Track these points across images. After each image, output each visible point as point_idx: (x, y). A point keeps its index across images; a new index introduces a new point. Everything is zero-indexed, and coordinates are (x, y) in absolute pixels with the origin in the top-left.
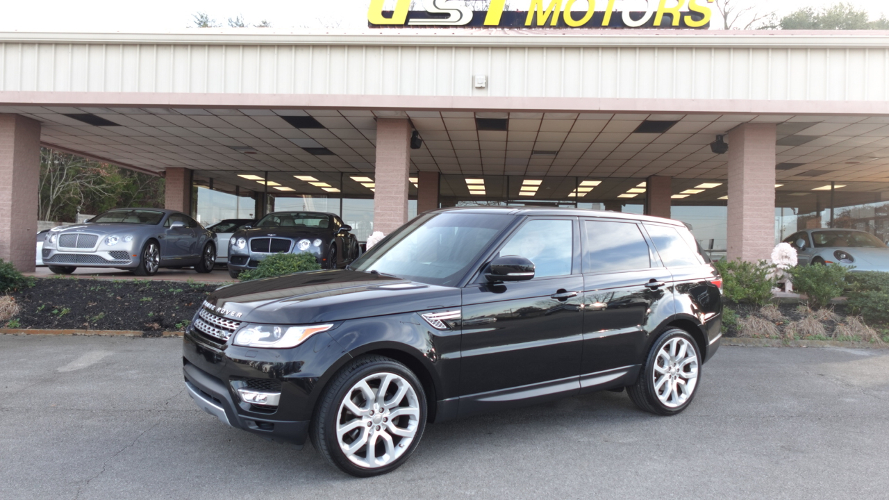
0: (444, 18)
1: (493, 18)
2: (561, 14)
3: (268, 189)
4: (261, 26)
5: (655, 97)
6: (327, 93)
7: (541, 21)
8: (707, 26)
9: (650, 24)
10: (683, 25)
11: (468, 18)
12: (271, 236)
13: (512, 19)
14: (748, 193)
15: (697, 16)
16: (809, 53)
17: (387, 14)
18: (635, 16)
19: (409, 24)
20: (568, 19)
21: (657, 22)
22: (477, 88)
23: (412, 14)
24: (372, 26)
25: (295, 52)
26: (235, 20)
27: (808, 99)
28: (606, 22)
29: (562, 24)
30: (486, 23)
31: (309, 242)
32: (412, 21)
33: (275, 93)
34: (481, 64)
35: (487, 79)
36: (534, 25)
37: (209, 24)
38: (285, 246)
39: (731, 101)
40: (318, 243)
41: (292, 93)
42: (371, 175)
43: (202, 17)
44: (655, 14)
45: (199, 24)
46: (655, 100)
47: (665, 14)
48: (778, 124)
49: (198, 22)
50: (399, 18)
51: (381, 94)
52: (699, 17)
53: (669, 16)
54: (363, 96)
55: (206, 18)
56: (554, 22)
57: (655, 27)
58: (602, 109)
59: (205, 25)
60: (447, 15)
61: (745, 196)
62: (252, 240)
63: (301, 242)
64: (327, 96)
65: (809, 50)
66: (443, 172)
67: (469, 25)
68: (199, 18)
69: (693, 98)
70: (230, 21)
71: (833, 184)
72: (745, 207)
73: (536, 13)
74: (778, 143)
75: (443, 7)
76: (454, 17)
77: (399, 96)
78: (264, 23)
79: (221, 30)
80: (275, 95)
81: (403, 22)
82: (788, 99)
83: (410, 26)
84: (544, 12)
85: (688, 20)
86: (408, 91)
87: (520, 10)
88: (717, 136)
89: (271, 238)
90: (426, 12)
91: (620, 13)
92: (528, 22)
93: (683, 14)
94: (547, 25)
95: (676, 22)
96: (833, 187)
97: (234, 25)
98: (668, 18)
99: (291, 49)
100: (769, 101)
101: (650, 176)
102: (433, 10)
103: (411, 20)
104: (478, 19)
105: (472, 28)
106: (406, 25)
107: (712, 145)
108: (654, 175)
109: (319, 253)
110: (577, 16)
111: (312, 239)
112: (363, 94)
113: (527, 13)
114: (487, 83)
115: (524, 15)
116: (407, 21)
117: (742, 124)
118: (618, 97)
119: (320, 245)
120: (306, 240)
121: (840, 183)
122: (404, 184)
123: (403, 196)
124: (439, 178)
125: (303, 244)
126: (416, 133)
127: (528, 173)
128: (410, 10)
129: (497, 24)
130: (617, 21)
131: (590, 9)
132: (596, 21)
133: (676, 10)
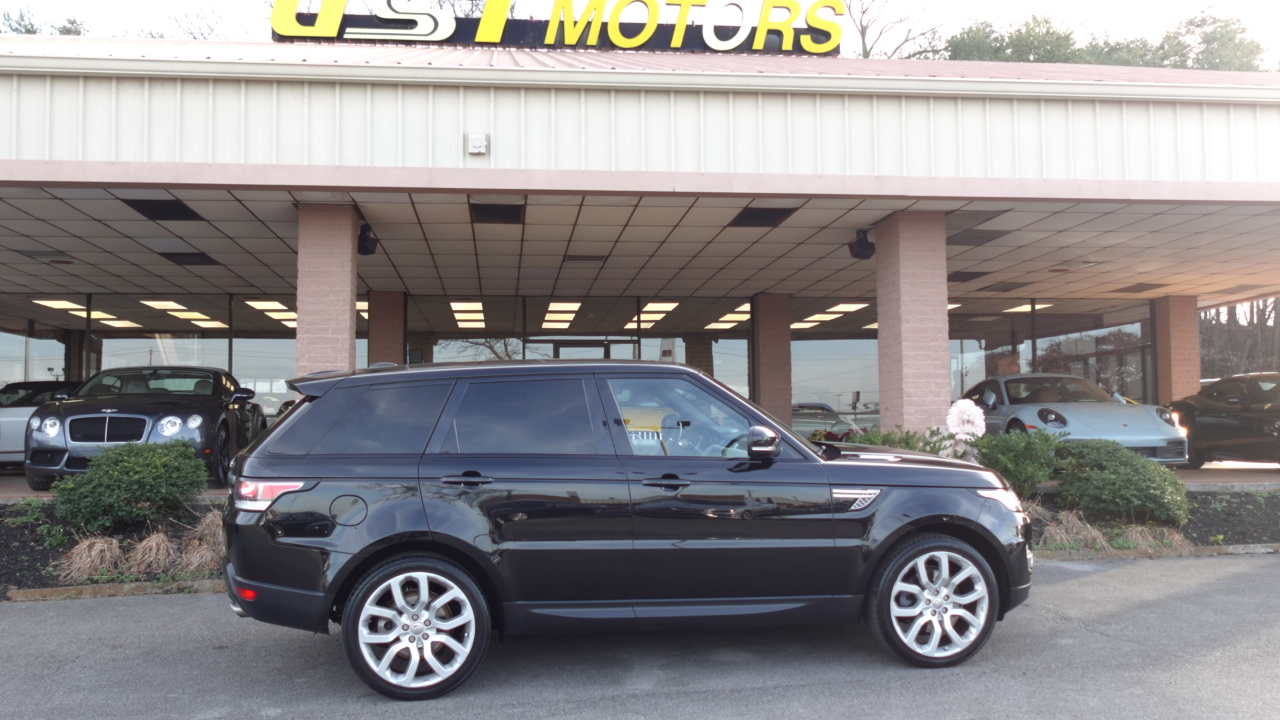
0: (406, 28)
1: (490, 30)
2: (604, 26)
3: (93, 324)
5: (761, 172)
6: (210, 161)
7: (571, 37)
8: (836, 51)
9: (746, 47)
10: (798, 49)
11: (447, 29)
12: (108, 413)
13: (523, 34)
14: (908, 322)
15: (821, 35)
16: (988, 105)
17: (307, 19)
18: (724, 33)
19: (346, 36)
20: (615, 36)
21: (759, 44)
22: (472, 154)
23: (349, 21)
24: (280, 38)
25: (150, 90)
27: (989, 176)
28: (677, 40)
29: (605, 44)
30: (479, 38)
31: (179, 421)
32: (351, 32)
33: (113, 160)
34: (477, 116)
35: (488, 139)
36: (559, 44)
38: (134, 430)
39: (877, 178)
40: (195, 422)
41: (146, 160)
42: (288, 298)
44: (754, 30)
46: (761, 175)
47: (770, 32)
48: (948, 213)
50: (328, 26)
51: (306, 163)
52: (823, 38)
53: (775, 34)
54: (273, 166)
56: (593, 39)
57: (756, 51)
58: (678, 190)
60: (411, 24)
61: (904, 326)
62: (72, 421)
63: (164, 421)
64: (210, 165)
65: (988, 101)
66: (412, 291)
67: (451, 41)
69: (819, 173)
71: (1033, 302)
72: (904, 344)
73: (562, 24)
74: (950, 241)
75: (403, 8)
76: (424, 27)
77: (337, 168)
80: (113, 163)
81: (334, 33)
82: (961, 176)
83: (346, 41)
84: (575, 23)
85: (806, 41)
86: (353, 160)
87: (536, 18)
88: (859, 232)
89: (108, 416)
90: (376, 16)
91: (699, 28)
92: (550, 38)
93: (798, 33)
94: (582, 44)
95: (787, 44)
96: (1033, 307)
98: (775, 37)
99: (143, 85)
100: (934, 179)
101: (757, 294)
102: (387, 14)
103: (348, 30)
104: (465, 32)
105: (456, 46)
106: (339, 38)
107: (851, 246)
108: (762, 293)
109: (198, 440)
110: (630, 30)
111: (184, 414)
112: (274, 163)
113: (547, 23)
114: (488, 147)
115: (541, 27)
116: (342, 31)
117: (895, 212)
118: (702, 171)
119: (198, 428)
120: (170, 418)
121: (1043, 301)
122: (348, 317)
123: (346, 336)
124: (405, 303)
125: (170, 425)
126: (367, 227)
127: (557, 292)
128: (347, 13)
129: (497, 39)
130: (694, 40)
131: (650, 19)
132: (661, 39)
133: (787, 25)
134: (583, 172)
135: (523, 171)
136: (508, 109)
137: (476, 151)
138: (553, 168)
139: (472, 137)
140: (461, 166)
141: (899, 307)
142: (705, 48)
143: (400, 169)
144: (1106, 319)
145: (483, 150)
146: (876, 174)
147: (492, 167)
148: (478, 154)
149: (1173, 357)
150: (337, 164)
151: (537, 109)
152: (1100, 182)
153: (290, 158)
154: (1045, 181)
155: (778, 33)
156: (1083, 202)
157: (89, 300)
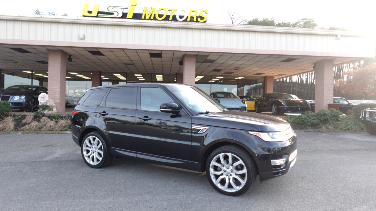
0: (112, 15)
1: (130, 15)
2: (155, 15)
4: (64, 16)
5: (147, 44)
7: (147, 17)
8: (205, 22)
9: (186, 20)
10: (197, 21)
11: (121, 15)
12: (2, 94)
13: (137, 16)
15: (202, 18)
17: (90, 12)
18: (181, 17)
19: (98, 16)
20: (157, 17)
21: (188, 20)
23: (99, 13)
24: (84, 16)
26: (51, 13)
28: (171, 19)
29: (155, 19)
30: (127, 17)
31: (19, 97)
32: (100, 15)
34: (82, 30)
36: (145, 19)
37: (40, 14)
38: (7, 98)
41: (5, 38)
43: (37, 11)
44: (188, 17)
45: (36, 13)
47: (191, 17)
48: (196, 56)
49: (35, 12)
50: (94, 14)
51: (42, 40)
52: (203, 19)
53: (192, 17)
55: (39, 11)
56: (152, 18)
57: (188, 21)
58: (128, 48)
59: (38, 14)
60: (113, 14)
63: (15, 97)
64: (20, 40)
65: (200, 30)
67: (121, 17)
70: (50, 13)
73: (145, 14)
74: (196, 62)
75: (111, 10)
76: (115, 15)
77: (49, 41)
78: (65, 14)
79: (45, 15)
81: (96, 15)
82: (193, 46)
83: (99, 17)
84: (148, 14)
85: (199, 19)
86: (54, 39)
87: (140, 13)
88: (181, 59)
90: (105, 12)
91: (176, 16)
92: (143, 17)
93: (197, 17)
94: (150, 19)
95: (195, 20)
97: (51, 14)
98: (192, 18)
99: (5, 21)
100: (187, 47)
101: (176, 73)
102: (108, 11)
103: (99, 15)
104: (124, 16)
105: (123, 19)
106: (97, 16)
107: (179, 62)
108: (177, 73)
109: (24, 101)
110: (160, 16)
111: (20, 95)
112: (35, 40)
113: (142, 14)
114: (84, 37)
116: (97, 15)
117: (184, 55)
118: (133, 44)
119: (25, 98)
120: (18, 96)
121: (241, 76)
122: (60, 75)
123: (59, 79)
124: (101, 73)
125: (17, 98)
126: (70, 56)
127: (133, 72)
128: (99, 11)
129: (131, 17)
130: (174, 18)
131: (165, 13)
132: (167, 18)
133: (195, 15)
134: (106, 44)
135: (92, 43)
136: (89, 29)
137: (81, 38)
138: (99, 42)
139: (80, 35)
140: (78, 42)
142: (177, 21)
143: (64, 42)
144: (258, 81)
145: (83, 38)
146: (173, 46)
147: (85, 42)
148: (82, 39)
149: (267, 89)
151: (96, 29)
152: (225, 49)
154: (213, 48)
155: (193, 17)
156: (223, 53)
157: (32, 71)
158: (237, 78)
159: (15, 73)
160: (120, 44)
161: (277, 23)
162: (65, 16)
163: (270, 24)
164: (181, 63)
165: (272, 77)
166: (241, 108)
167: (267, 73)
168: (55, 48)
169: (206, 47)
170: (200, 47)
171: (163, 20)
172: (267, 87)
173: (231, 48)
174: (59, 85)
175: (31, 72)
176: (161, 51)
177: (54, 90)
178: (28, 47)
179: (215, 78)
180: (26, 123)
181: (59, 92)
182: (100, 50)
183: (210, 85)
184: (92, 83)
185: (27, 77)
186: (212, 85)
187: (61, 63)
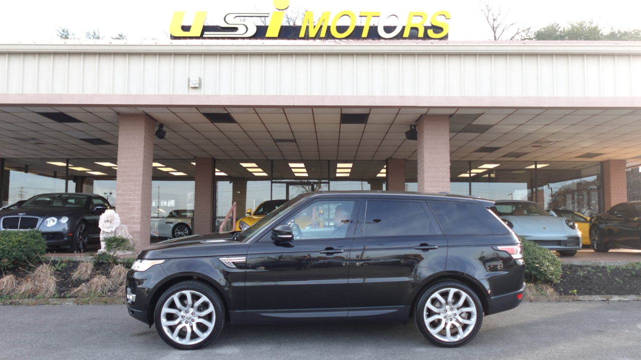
0: (233, 31)
1: (273, 31)
2: (329, 28)
3: (69, 173)
4: (117, 38)
5: (340, 95)
6: (66, 93)
7: (312, 33)
8: (446, 37)
9: (400, 36)
10: (426, 37)
11: (252, 31)
12: (21, 215)
13: (288, 32)
14: (428, 173)
15: (437, 29)
16: (462, 58)
17: (186, 28)
18: (388, 29)
19: (204, 36)
20: (334, 32)
21: (406, 34)
22: (192, 88)
23: (206, 29)
24: (174, 38)
25: (39, 59)
26: (92, 34)
27: (463, 95)
28: (365, 34)
29: (329, 36)
30: (267, 35)
31: (56, 219)
32: (207, 34)
33: (21, 93)
34: (195, 69)
35: (200, 80)
36: (307, 37)
37: (69, 37)
38: (32, 223)
39: (401, 97)
40: (65, 220)
41: (36, 93)
42: (114, 161)
43: (64, 31)
44: (404, 28)
45: (62, 36)
46: (340, 96)
47: (412, 28)
48: (451, 116)
49: (60, 35)
50: (196, 31)
51: (112, 93)
52: (440, 31)
53: (415, 29)
54: (96, 95)
55: (67, 32)
56: (323, 34)
57: (405, 38)
58: (296, 104)
59: (66, 38)
60: (235, 29)
61: (426, 175)
62: (4, 219)
63: (48, 220)
64: (65, 95)
65: (462, 56)
66: (216, 157)
68: (61, 32)
69: (370, 95)
70: (88, 34)
71: (536, 163)
72: (425, 184)
73: (308, 27)
74: (451, 132)
75: (232, 22)
76: (241, 31)
77: (126, 95)
78: (120, 36)
79: (79, 40)
80: (20, 95)
81: (199, 35)
82: (447, 95)
83: (205, 38)
84: (314, 27)
85: (430, 33)
86: (134, 91)
87: (296, 25)
88: (411, 126)
89: (20, 217)
90: (219, 26)
91: (376, 27)
92: (302, 34)
93: (426, 28)
94: (317, 37)
95: (421, 34)
96: (536, 166)
97: (92, 38)
98: (414, 31)
100: (432, 97)
101: (388, 159)
102: (225, 25)
103: (205, 33)
104: (261, 32)
106: (201, 37)
107: (407, 133)
108: (390, 158)
109: (67, 229)
110: (341, 29)
111: (59, 215)
112: (96, 93)
113: (301, 27)
114: (200, 84)
115: (298, 28)
116: (202, 33)
117: (422, 116)
118: (309, 95)
119: (67, 222)
120: (53, 218)
121: (541, 162)
122: (142, 169)
123: (141, 178)
124: (214, 163)
125: (51, 221)
126: (161, 126)
127: (286, 158)
128: (206, 25)
129: (277, 36)
130: (373, 33)
131: (352, 24)
132: (357, 33)
133: (420, 24)
134: (247, 96)
135: (217, 96)
136: (211, 65)
137: (194, 86)
138: (232, 94)
139: (191, 79)
140: (187, 94)
141: (423, 165)
142: (380, 38)
143: (157, 96)
144: (583, 172)
145: (197, 86)
146: (401, 95)
147: (202, 94)
148: (195, 88)
149: (612, 192)
150: (126, 94)
151: (226, 64)
152: (525, 98)
153: (104, 91)
154: (494, 97)
155: (416, 29)
156: (518, 108)
157: (67, 161)
158: (533, 167)
159: (29, 167)
160: (278, 96)
161: (606, 32)
162: (119, 39)
163: (592, 34)
164: (413, 134)
165: (623, 162)
166: (566, 239)
167: (611, 152)
168: (133, 111)
169: (478, 95)
170: (463, 97)
171: (347, 38)
172: (612, 186)
173: (540, 96)
174: (140, 193)
175: (65, 165)
176: (371, 107)
177: (129, 204)
178: (78, 109)
179: (476, 168)
180: (80, 280)
181: (140, 207)
182: (230, 110)
183: (468, 183)
184: (196, 185)
185: (53, 175)
186: (472, 183)
187: (145, 141)
